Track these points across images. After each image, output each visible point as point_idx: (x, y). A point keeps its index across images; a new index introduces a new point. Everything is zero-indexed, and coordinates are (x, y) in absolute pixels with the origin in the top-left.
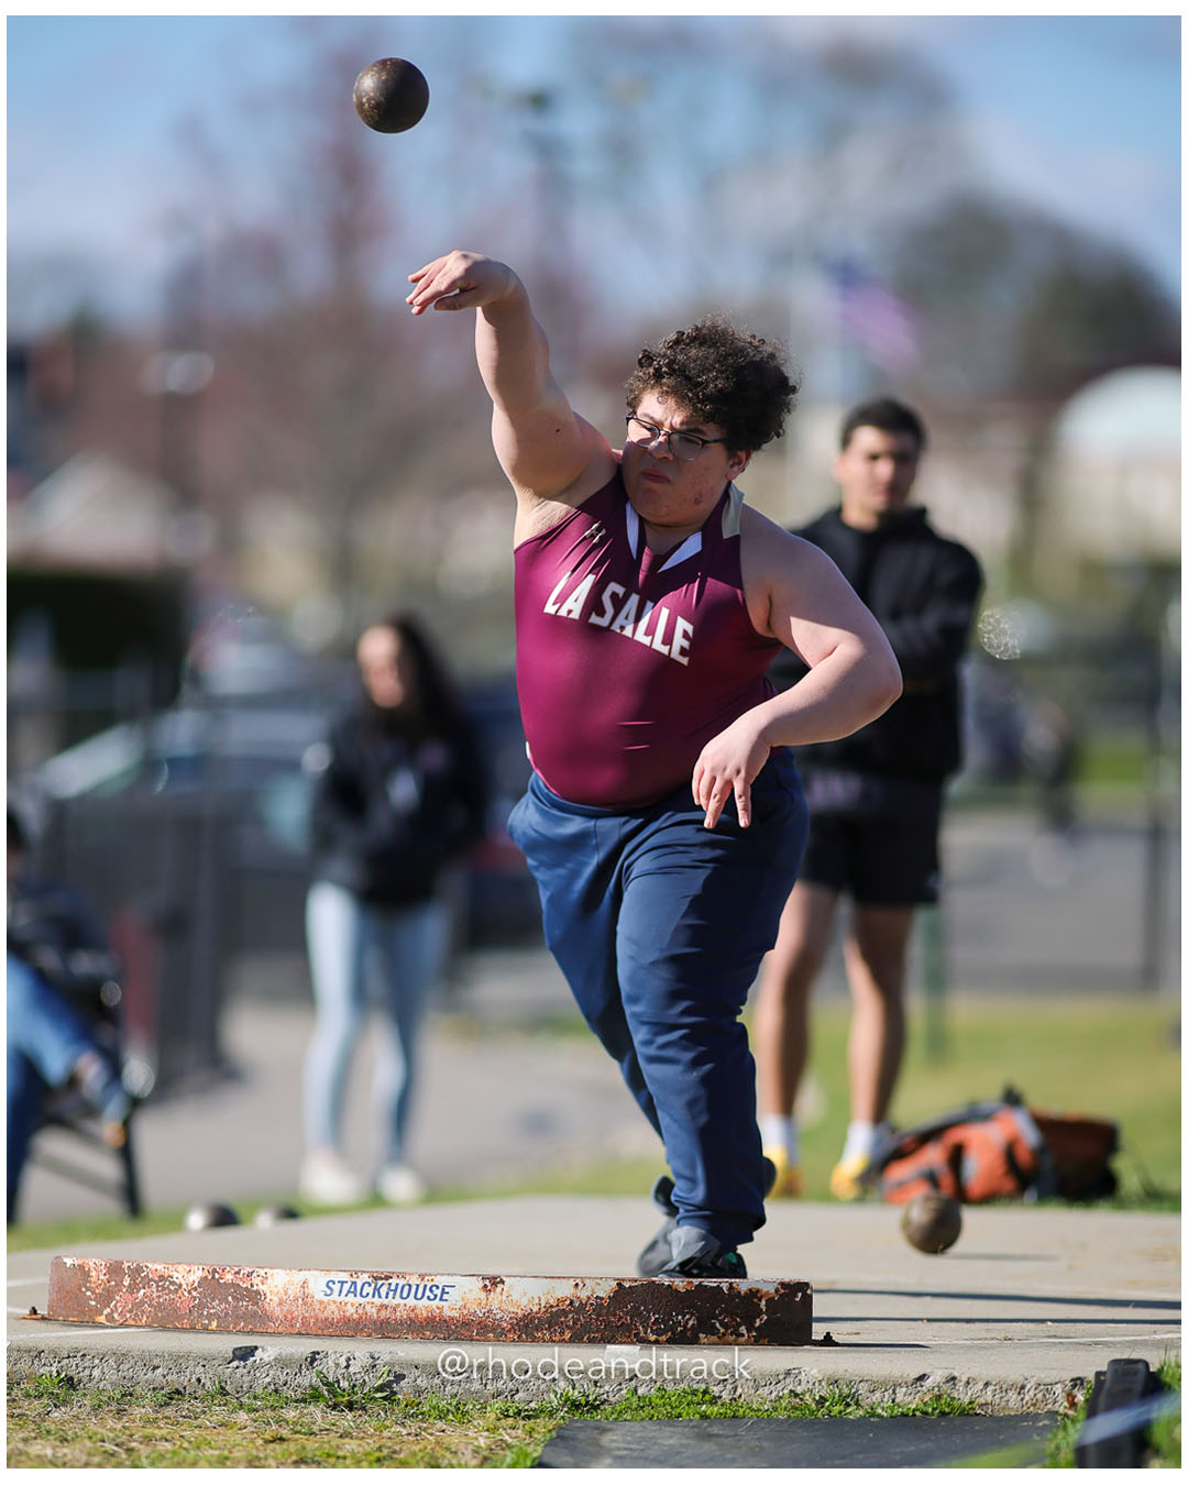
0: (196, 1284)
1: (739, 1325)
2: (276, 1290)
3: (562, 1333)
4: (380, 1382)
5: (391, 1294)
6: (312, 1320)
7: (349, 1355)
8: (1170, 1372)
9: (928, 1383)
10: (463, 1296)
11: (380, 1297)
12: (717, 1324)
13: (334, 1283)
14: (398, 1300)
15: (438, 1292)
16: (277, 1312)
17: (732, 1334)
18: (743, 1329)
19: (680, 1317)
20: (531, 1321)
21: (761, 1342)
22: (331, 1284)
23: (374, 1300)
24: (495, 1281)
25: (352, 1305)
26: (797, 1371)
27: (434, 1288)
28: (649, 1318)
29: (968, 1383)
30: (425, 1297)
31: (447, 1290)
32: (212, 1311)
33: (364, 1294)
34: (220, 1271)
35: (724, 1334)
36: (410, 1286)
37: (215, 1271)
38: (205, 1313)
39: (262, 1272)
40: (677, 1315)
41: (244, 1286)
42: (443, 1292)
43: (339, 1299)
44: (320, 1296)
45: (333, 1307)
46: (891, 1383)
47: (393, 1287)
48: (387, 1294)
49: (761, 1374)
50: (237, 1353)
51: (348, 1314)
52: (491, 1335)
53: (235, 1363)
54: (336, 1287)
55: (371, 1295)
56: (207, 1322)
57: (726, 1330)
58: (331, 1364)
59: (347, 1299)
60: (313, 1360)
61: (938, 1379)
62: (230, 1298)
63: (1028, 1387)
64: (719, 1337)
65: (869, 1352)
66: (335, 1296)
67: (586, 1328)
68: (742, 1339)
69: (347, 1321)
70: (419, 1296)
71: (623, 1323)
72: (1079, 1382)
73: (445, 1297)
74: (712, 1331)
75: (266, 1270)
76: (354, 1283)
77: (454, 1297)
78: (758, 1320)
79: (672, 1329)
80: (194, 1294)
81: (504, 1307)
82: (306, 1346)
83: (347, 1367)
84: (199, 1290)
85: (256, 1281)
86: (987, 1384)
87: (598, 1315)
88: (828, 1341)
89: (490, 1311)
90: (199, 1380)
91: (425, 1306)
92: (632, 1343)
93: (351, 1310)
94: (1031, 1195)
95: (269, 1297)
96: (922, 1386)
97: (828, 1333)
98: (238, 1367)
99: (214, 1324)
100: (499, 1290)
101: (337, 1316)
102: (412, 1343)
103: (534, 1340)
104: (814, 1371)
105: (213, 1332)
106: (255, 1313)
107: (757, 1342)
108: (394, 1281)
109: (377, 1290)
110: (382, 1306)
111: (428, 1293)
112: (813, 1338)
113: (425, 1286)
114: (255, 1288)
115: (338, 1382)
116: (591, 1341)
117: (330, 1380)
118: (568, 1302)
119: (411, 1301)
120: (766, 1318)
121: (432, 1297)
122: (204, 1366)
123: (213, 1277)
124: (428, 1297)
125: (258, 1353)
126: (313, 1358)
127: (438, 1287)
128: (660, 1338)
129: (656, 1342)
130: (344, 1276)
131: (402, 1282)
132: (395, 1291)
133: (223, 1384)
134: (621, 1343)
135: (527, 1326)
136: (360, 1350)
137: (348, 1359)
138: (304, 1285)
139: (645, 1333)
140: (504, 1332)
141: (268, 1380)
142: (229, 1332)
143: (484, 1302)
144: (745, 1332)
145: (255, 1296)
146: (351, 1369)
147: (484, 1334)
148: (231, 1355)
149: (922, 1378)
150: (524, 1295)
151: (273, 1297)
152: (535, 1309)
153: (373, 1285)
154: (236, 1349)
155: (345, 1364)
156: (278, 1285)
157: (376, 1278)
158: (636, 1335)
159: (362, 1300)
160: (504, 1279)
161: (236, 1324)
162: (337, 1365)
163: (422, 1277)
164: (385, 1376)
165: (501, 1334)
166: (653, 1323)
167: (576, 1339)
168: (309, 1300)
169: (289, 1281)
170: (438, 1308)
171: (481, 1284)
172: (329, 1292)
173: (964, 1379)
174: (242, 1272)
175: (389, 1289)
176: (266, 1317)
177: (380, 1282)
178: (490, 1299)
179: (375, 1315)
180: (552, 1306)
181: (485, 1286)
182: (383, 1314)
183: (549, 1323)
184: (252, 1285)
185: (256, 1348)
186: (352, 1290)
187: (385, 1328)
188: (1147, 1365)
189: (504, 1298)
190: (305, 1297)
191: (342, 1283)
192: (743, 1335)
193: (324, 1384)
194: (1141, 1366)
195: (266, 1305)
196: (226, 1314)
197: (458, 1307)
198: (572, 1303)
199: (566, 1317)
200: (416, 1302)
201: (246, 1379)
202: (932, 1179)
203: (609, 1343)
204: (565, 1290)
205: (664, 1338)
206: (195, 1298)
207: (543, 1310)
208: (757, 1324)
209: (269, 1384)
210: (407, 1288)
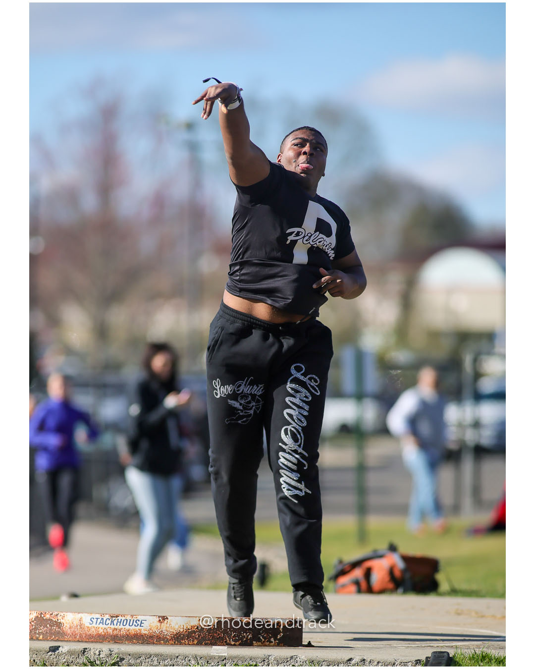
0: (33, 619)
1: (271, 638)
2: (68, 622)
3: (193, 641)
4: (114, 661)
5: (119, 623)
6: (84, 635)
7: (100, 649)
8: (458, 656)
9: (353, 662)
10: (150, 624)
11: (114, 625)
12: (261, 637)
13: (94, 619)
14: (121, 626)
15: (139, 623)
16: (69, 631)
17: (267, 641)
18: (272, 640)
19: (245, 634)
20: (180, 635)
21: (280, 645)
22: (92, 619)
23: (111, 626)
24: (164, 618)
25: (102, 628)
26: (296, 657)
27: (137, 621)
28: (231, 634)
29: (370, 662)
30: (134, 625)
31: (143, 622)
32: (40, 631)
33: (107, 624)
34: (44, 613)
35: (264, 642)
36: (127, 620)
37: (41, 613)
38: (37, 632)
39: (62, 614)
40: (244, 633)
41: (55, 620)
42: (141, 623)
43: (96, 626)
44: (87, 625)
45: (93, 629)
46: (337, 662)
47: (119, 621)
48: (117, 623)
49: (280, 658)
50: (51, 649)
51: (100, 632)
52: (162, 642)
53: (50, 653)
54: (95, 621)
55: (110, 624)
56: (38, 636)
57: (265, 640)
58: (92, 653)
59: (99, 626)
60: (84, 652)
61: (357, 660)
62: (48, 625)
63: (397, 663)
64: (262, 643)
65: (327, 649)
66: (94, 625)
67: (204, 639)
68: (272, 644)
69: (99, 635)
70: (131, 624)
71: (220, 637)
72: (418, 662)
73: (142, 625)
74: (259, 640)
75: (64, 613)
76: (103, 619)
77: (146, 625)
78: (279, 636)
79: (241, 639)
80: (33, 623)
81: (168, 629)
82: (81, 646)
83: (99, 655)
84: (35, 622)
85: (59, 618)
86: (378, 662)
87: (209, 633)
88: (309, 645)
89: (162, 631)
90: (34, 661)
91: (133, 629)
92: (224, 645)
93: (101, 631)
94: (400, 590)
95: (65, 625)
96: (350, 663)
97: (310, 642)
98: (51, 655)
99: (41, 637)
100: (166, 622)
101: (95, 633)
102: (128, 645)
103: (181, 644)
104: (303, 657)
105: (41, 640)
106: (59, 631)
107: (278, 645)
108: (120, 618)
109: (112, 622)
110: (114, 629)
111: (135, 623)
112: (303, 643)
113: (134, 620)
114: (59, 621)
115: (95, 661)
116: (206, 644)
117: (92, 660)
118: (196, 627)
119: (127, 627)
120: (282, 634)
121: (137, 625)
122: (36, 654)
123: (41, 616)
124: (135, 625)
125: (60, 649)
126: (84, 651)
127: (139, 621)
128: (236, 643)
129: (235, 645)
130: (98, 616)
131: (123, 618)
132: (120, 622)
133: (45, 662)
134: (219, 645)
135: (178, 638)
136: (105, 648)
137: (100, 652)
138: (81, 620)
139: (230, 641)
140: (168, 640)
141: (64, 660)
142: (48, 640)
143: (159, 627)
144: (273, 641)
145: (59, 625)
146: (101, 656)
147: (159, 641)
148: (49, 650)
149: (350, 660)
150: (176, 624)
151: (67, 625)
152: (182, 630)
153: (111, 620)
154: (50, 647)
155: (98, 653)
156: (69, 619)
157: (112, 617)
158: (226, 642)
159: (106, 626)
160: (168, 617)
161: (51, 637)
162: (95, 654)
163: (132, 616)
164: (115, 659)
165: (167, 641)
166: (233, 637)
167: (199, 643)
168: (83, 626)
169: (74, 618)
170: (139, 630)
171: (158, 619)
172: (91, 623)
173: (369, 660)
174: (53, 614)
175: (118, 621)
176: (64, 634)
177: (114, 618)
178: (162, 626)
179: (112, 633)
180: (189, 629)
181: (160, 620)
182: (115, 632)
183: (188, 636)
184: (58, 620)
185: (59, 647)
186: (102, 622)
187: (116, 639)
188: (448, 654)
189: (168, 625)
190: (81, 625)
191: (97, 619)
192: (272, 642)
193: (89, 662)
194: (445, 654)
195: (64, 629)
196: (47, 632)
197: (148, 629)
198: (197, 627)
199: (195, 634)
200: (130, 627)
201: (55, 660)
202: (357, 583)
203: (214, 645)
204: (194, 622)
205: (238, 643)
206: (33, 625)
207: (185, 631)
208: (279, 637)
209: (65, 662)
210: (125, 621)
